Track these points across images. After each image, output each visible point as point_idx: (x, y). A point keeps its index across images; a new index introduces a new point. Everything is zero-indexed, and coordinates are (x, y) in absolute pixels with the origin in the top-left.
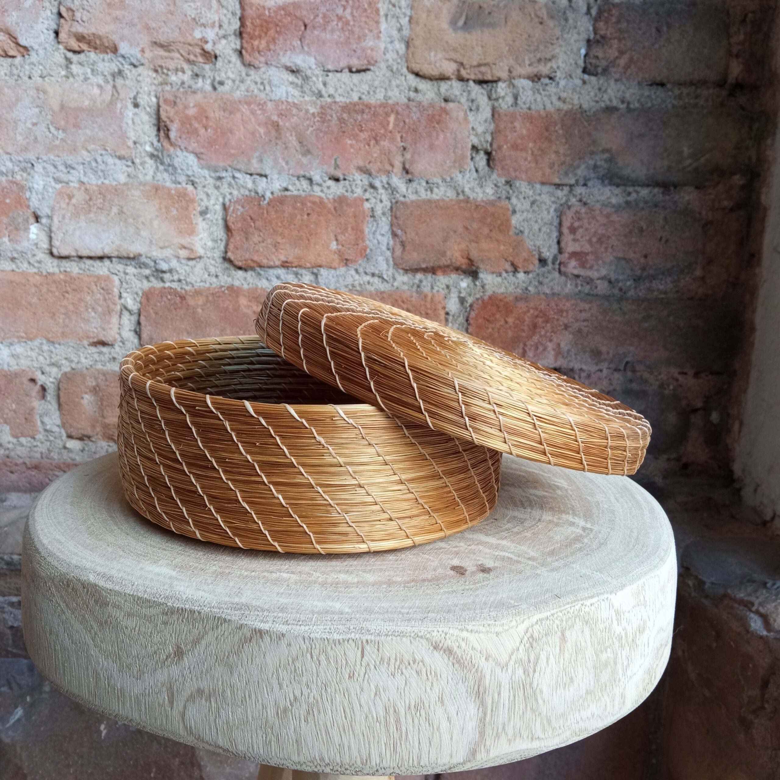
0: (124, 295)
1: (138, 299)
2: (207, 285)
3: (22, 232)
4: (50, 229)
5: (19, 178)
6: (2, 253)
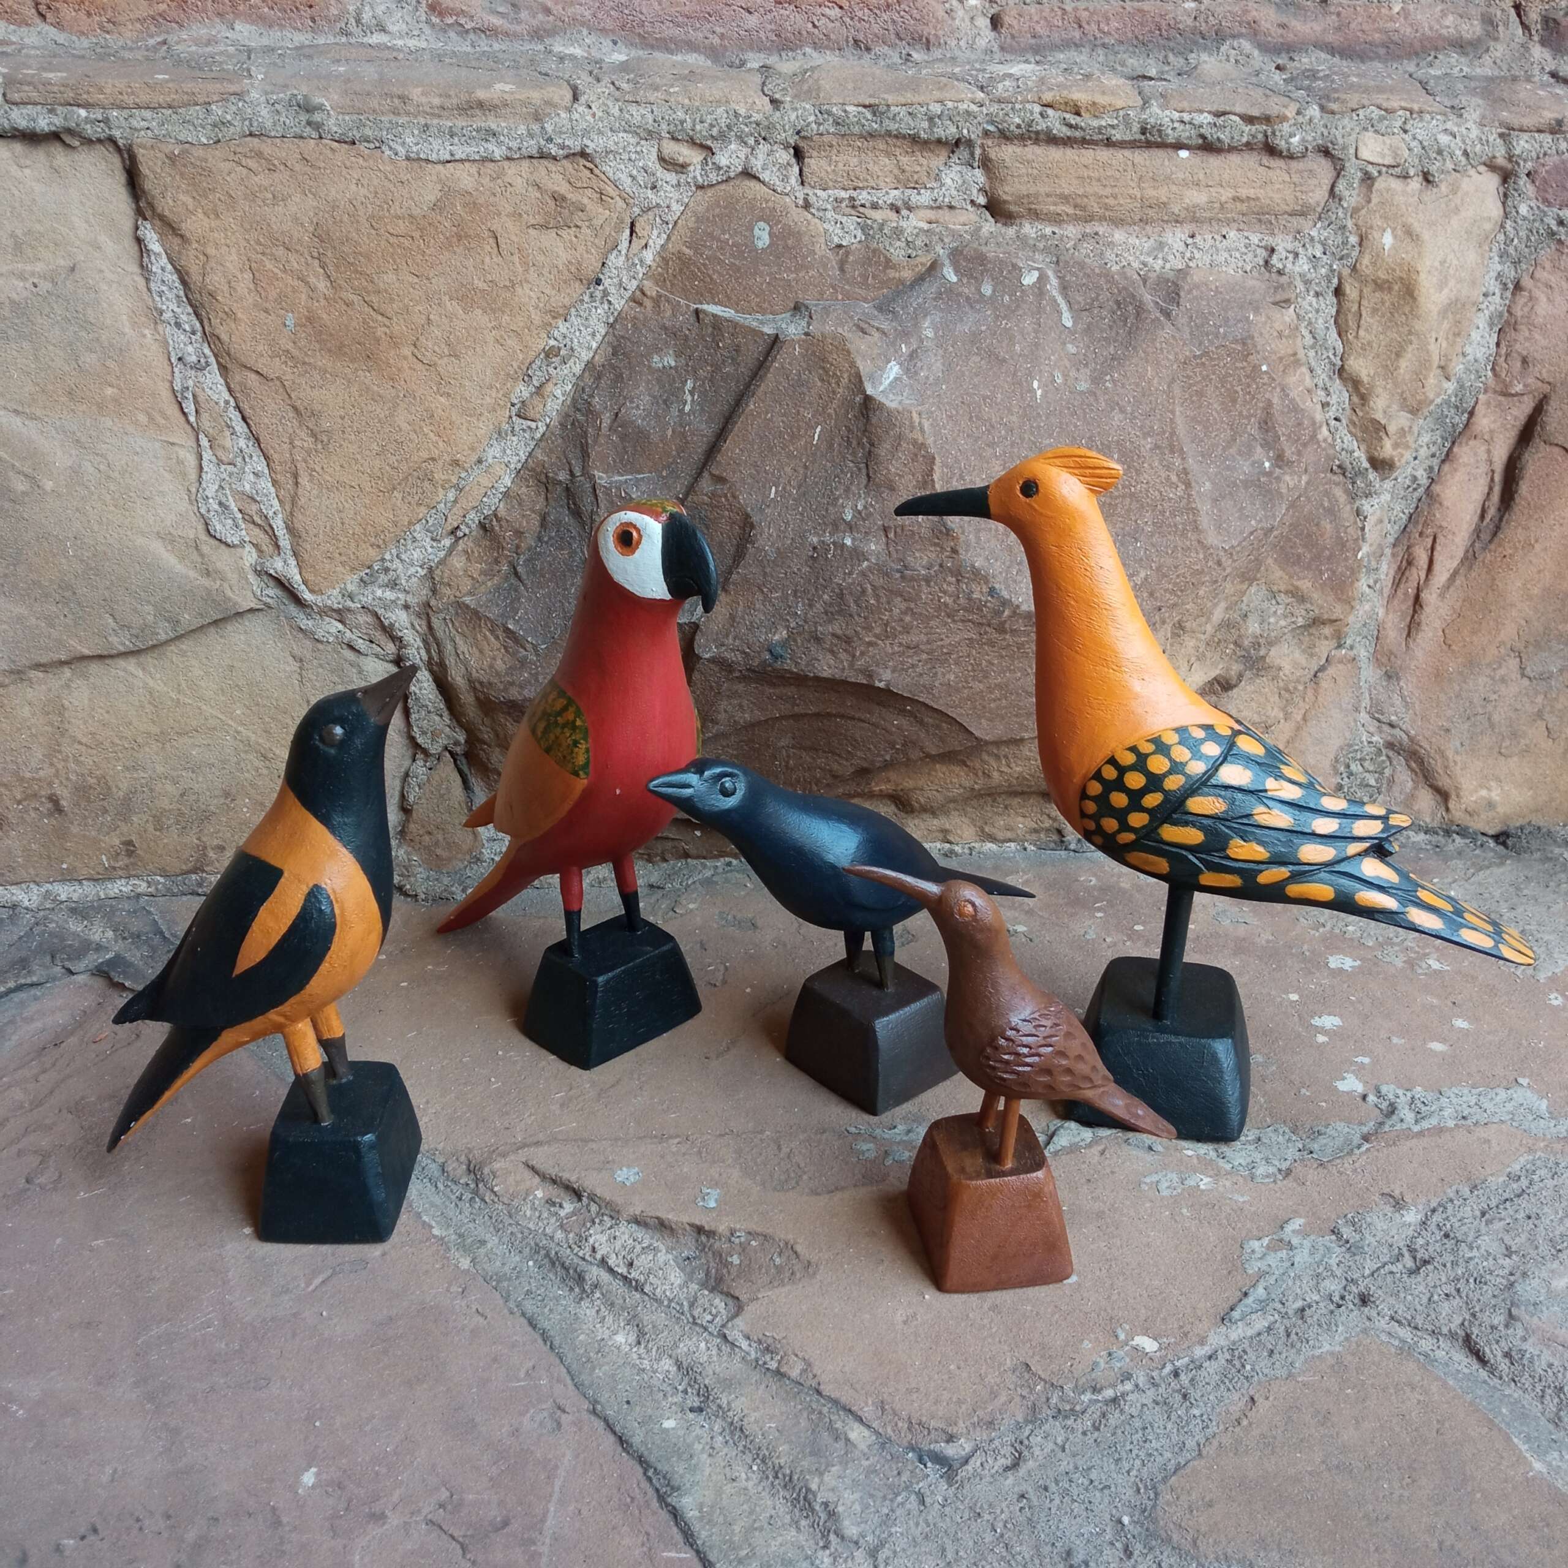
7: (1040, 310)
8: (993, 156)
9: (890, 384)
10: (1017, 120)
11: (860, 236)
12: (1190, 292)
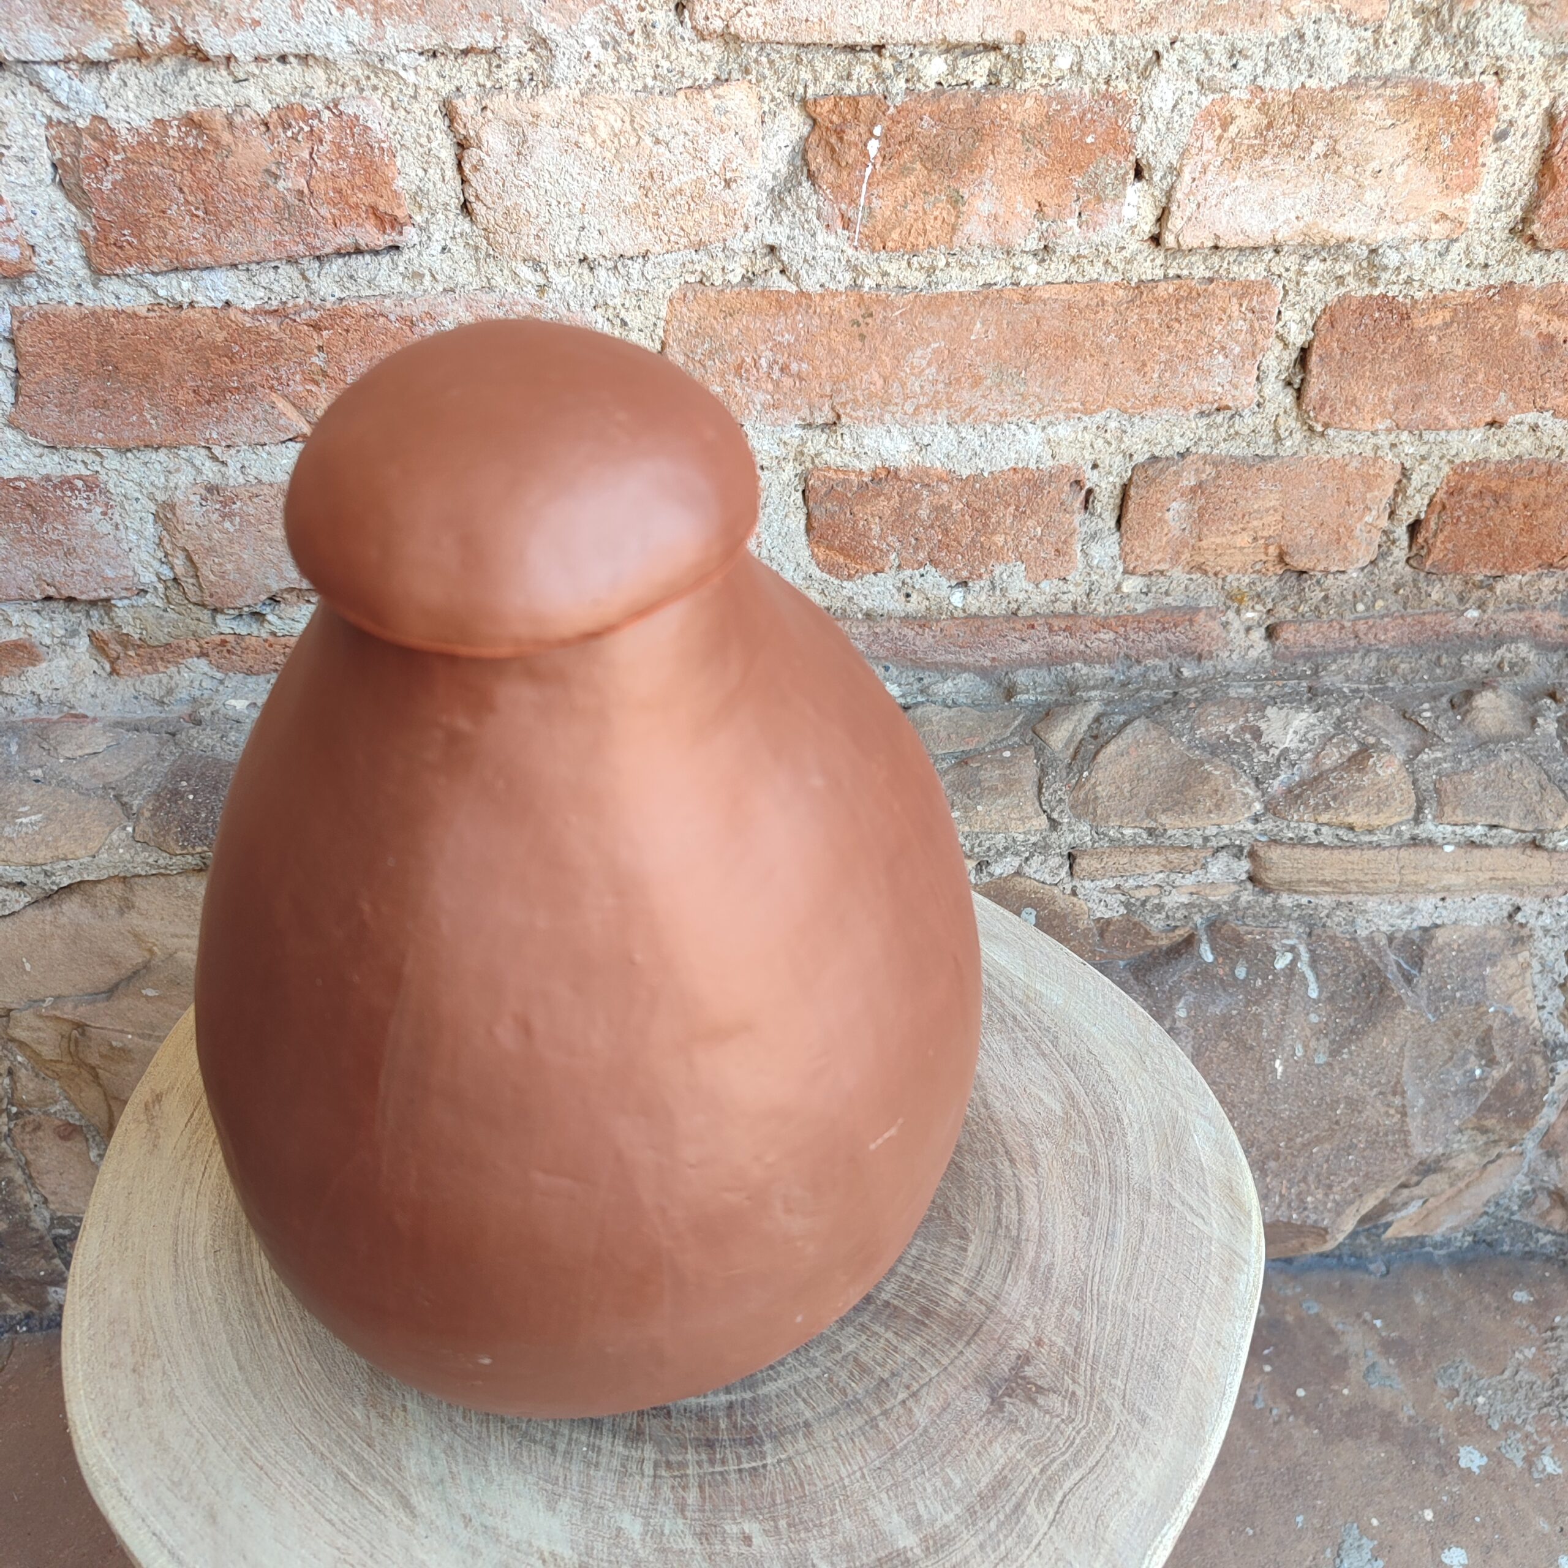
0: (1287, 315)
1: (1310, 323)
2: (1460, 288)
3: (1107, 205)
4: (1169, 194)
5: (1122, 86)
6: (1059, 249)
7: (1289, 989)
8: (1261, 853)
10: (1291, 835)
11: (1123, 910)
12: (1433, 956)
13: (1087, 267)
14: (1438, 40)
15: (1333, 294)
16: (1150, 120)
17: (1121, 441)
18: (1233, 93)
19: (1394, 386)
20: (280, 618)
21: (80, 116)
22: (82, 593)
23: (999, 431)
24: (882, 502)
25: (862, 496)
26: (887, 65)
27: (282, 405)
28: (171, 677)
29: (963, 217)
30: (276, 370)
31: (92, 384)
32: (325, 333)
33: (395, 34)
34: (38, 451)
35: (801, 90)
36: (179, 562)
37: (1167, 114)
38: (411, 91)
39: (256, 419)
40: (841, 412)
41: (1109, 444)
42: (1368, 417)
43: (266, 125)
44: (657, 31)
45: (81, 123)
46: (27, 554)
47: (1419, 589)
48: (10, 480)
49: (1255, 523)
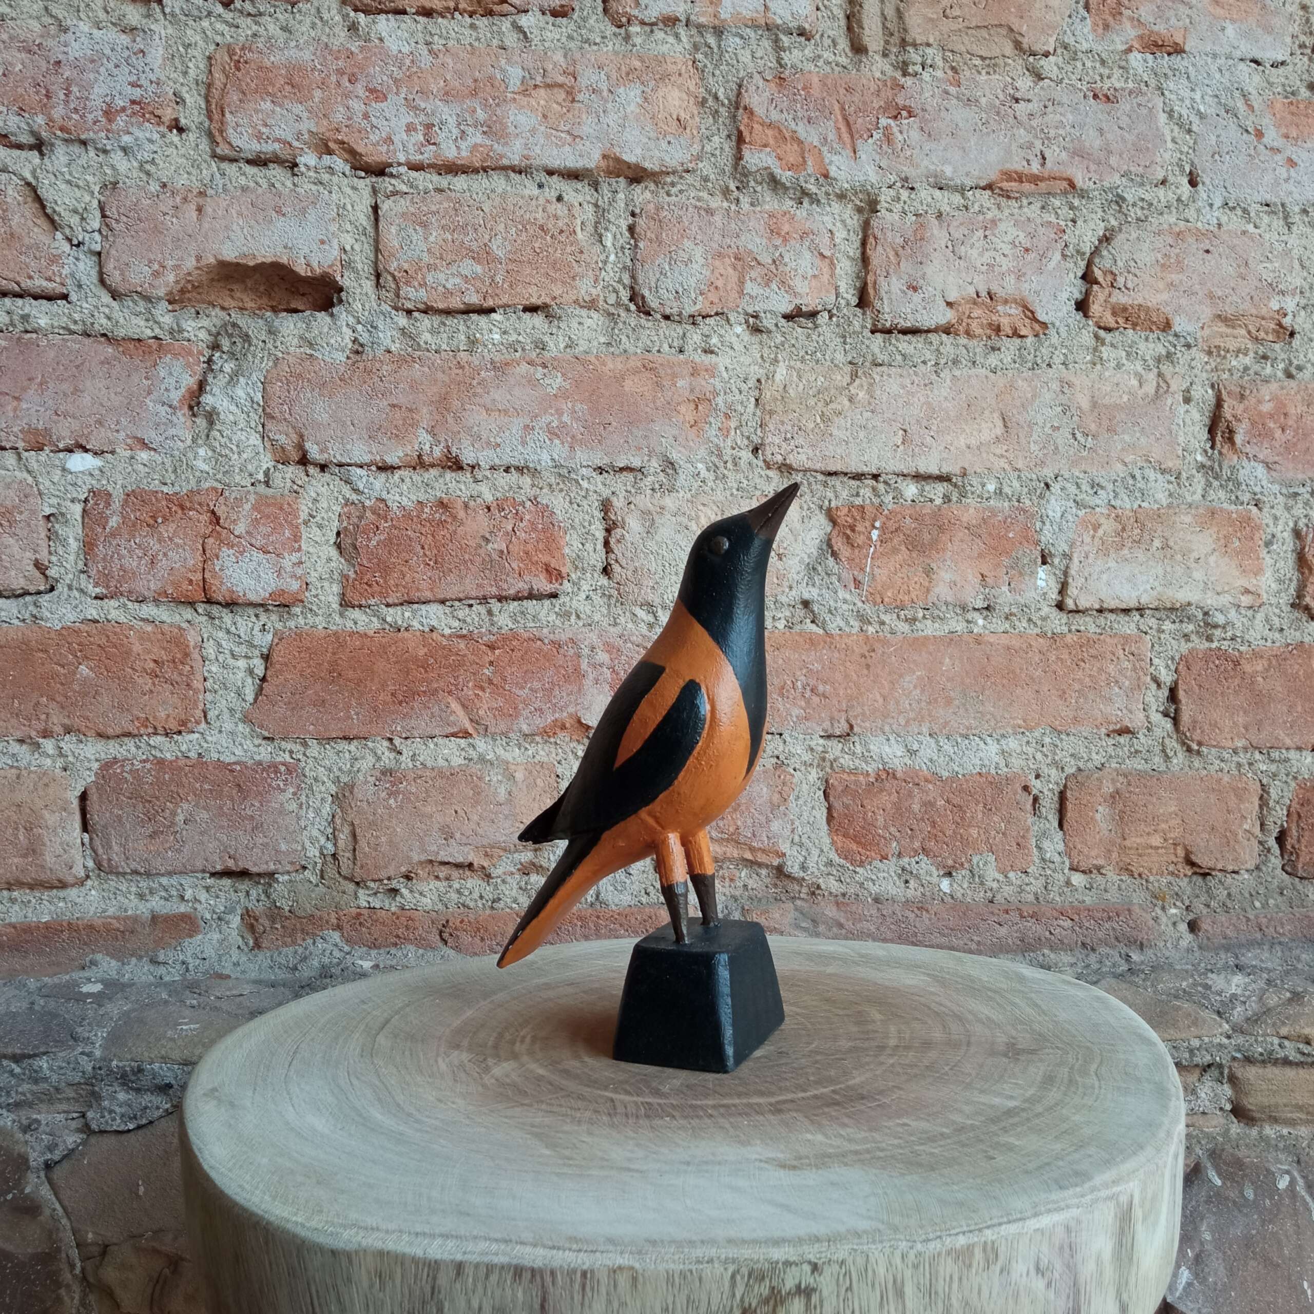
0: (1156, 661)
1: (1173, 668)
3: (1026, 578)
4: (1066, 573)
5: (1028, 502)
6: (998, 607)
7: (1296, 1213)
8: (1239, 1075)
9: (1184, 1289)
10: (1260, 1050)
13: (1017, 623)
14: (1216, 483)
15: (1184, 647)
16: (1048, 523)
17: (1055, 754)
18: (1098, 509)
19: (1241, 713)
20: (411, 891)
21: (369, 498)
22: (255, 865)
23: (967, 742)
24: (884, 797)
25: (869, 791)
26: (881, 487)
27: (455, 706)
28: (306, 949)
29: (934, 582)
30: (456, 678)
31: (318, 687)
32: (497, 652)
33: (582, 456)
34: (257, 741)
35: (827, 503)
36: (344, 837)
37: (1058, 520)
38: (583, 493)
39: (433, 716)
40: (854, 722)
41: (1046, 756)
42: (1228, 736)
43: (489, 508)
44: (742, 462)
45: (368, 503)
46: (222, 827)
47: (1298, 891)
48: (229, 764)
49: (1163, 826)
